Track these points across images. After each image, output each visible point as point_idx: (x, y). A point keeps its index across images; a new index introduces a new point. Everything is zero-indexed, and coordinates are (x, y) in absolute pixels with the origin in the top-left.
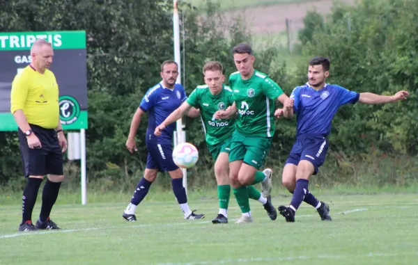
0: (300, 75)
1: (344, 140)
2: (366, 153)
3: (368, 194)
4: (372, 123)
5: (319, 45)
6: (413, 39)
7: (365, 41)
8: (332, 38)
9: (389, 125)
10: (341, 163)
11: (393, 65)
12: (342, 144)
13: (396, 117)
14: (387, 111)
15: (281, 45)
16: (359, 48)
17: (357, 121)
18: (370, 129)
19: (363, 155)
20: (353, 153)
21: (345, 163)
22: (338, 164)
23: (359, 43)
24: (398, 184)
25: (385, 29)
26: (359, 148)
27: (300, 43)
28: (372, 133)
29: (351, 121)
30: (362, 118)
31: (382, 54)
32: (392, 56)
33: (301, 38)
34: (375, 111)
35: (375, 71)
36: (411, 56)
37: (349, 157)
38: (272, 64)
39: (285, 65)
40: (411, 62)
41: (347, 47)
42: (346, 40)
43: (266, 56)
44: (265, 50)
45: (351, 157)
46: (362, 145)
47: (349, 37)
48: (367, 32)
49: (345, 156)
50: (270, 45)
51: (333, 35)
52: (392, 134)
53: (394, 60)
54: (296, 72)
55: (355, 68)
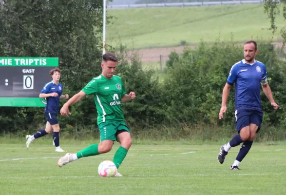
0: (165, 83)
1: (186, 117)
2: (197, 124)
3: (197, 144)
4: (201, 109)
5: (176, 69)
6: (222, 67)
7: (199, 67)
8: (182, 66)
9: (209, 110)
10: (184, 129)
11: (212, 80)
12: (185, 119)
13: (213, 106)
14: (208, 103)
15: (157, 68)
16: (195, 71)
17: (193, 107)
18: (200, 112)
19: (195, 125)
20: (190, 123)
21: (186, 129)
23: (196, 68)
24: (212, 140)
25: (209, 62)
27: (166, 67)
28: (201, 114)
29: (190, 107)
30: (196, 106)
31: (207, 74)
32: (212, 75)
34: (202, 103)
35: (203, 83)
36: (222, 76)
37: (188, 125)
38: (152, 77)
39: (158, 78)
40: (221, 79)
41: (189, 70)
42: (189, 67)
43: (149, 73)
44: (148, 70)
45: (190, 126)
46: (195, 120)
47: (191, 65)
48: (200, 63)
49: (186, 125)
50: (151, 68)
51: (183, 64)
52: (211, 115)
53: (213, 78)
54: (164, 82)
55: (193, 81)
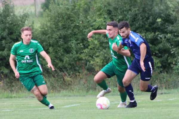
0: (42, 28)
1: (67, 65)
2: (79, 73)
3: (80, 96)
4: (83, 56)
5: (53, 12)
6: (106, 8)
7: (79, 9)
8: (60, 8)
9: (92, 57)
11: (94, 23)
12: (65, 68)
13: (96, 52)
14: (91, 49)
15: (31, 11)
16: (75, 13)
17: (74, 55)
18: (82, 59)
19: (77, 74)
20: (72, 72)
21: (67, 78)
22: (64, 79)
23: (76, 11)
24: (97, 90)
25: (90, 3)
26: (75, 70)
27: (42, 10)
28: (83, 61)
29: (71, 55)
30: (77, 53)
31: (88, 17)
32: (94, 18)
33: (42, 8)
34: (84, 49)
35: (84, 26)
36: (105, 18)
37: (69, 75)
38: (26, 22)
39: (33, 23)
40: (105, 22)
41: (68, 13)
42: (68, 9)
43: (23, 18)
44: (22, 14)
45: (71, 75)
46: (77, 68)
47: (70, 8)
48: (80, 5)
49: (67, 74)
50: (25, 12)
51: (60, 6)
52: (94, 62)
53: (95, 21)
54: (40, 27)
55: (73, 25)
